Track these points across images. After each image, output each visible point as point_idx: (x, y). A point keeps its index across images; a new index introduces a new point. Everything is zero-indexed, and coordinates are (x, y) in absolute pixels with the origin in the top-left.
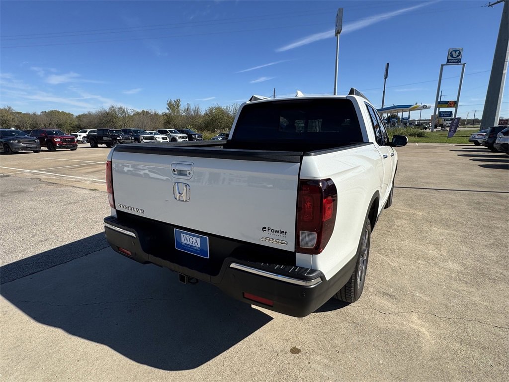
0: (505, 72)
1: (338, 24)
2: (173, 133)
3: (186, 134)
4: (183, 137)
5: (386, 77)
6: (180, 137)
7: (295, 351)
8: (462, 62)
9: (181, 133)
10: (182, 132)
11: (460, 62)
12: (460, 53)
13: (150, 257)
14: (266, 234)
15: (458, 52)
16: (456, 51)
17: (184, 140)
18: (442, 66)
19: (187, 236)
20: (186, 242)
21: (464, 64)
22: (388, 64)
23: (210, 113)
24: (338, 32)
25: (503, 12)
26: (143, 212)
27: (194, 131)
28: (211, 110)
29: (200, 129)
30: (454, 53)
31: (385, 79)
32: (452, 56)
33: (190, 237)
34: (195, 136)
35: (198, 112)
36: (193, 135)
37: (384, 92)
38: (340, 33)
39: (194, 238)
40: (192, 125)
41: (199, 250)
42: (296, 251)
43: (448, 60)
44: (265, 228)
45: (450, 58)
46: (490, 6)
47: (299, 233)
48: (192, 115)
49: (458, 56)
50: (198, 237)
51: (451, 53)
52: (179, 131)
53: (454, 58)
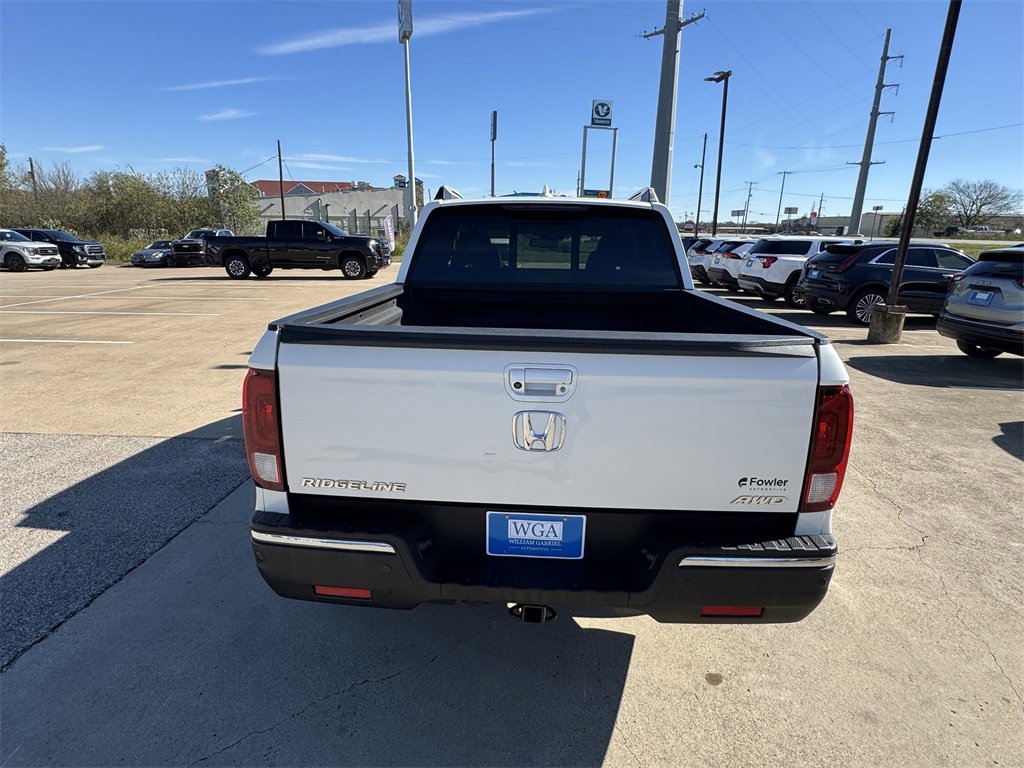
0: (671, 149)
1: (403, 18)
2: (8, 239)
3: (51, 242)
4: (44, 252)
5: (494, 138)
6: (35, 251)
7: (714, 679)
8: (613, 126)
9: (34, 240)
10: (37, 237)
11: (609, 125)
12: (608, 109)
13: (448, 590)
14: (745, 490)
15: (606, 108)
16: (603, 105)
17: (48, 257)
18: (586, 127)
19: (525, 523)
20: (521, 535)
21: (616, 129)
22: (495, 113)
23: (100, 189)
24: (405, 36)
25: (664, 52)
26: (402, 487)
27: (71, 234)
28: (101, 181)
29: (85, 227)
30: (600, 107)
31: (493, 140)
32: (598, 113)
33: (533, 523)
34: (83, 249)
35: (67, 183)
36: (76, 245)
37: (493, 165)
38: (408, 38)
39: (547, 525)
40: (59, 218)
41: (558, 547)
42: (799, 510)
43: (593, 119)
44: (745, 480)
45: (596, 116)
46: (645, 36)
47: (810, 478)
48: (50, 190)
49: (607, 114)
50: (560, 520)
51: (597, 107)
52: (27, 234)
53: (601, 118)
